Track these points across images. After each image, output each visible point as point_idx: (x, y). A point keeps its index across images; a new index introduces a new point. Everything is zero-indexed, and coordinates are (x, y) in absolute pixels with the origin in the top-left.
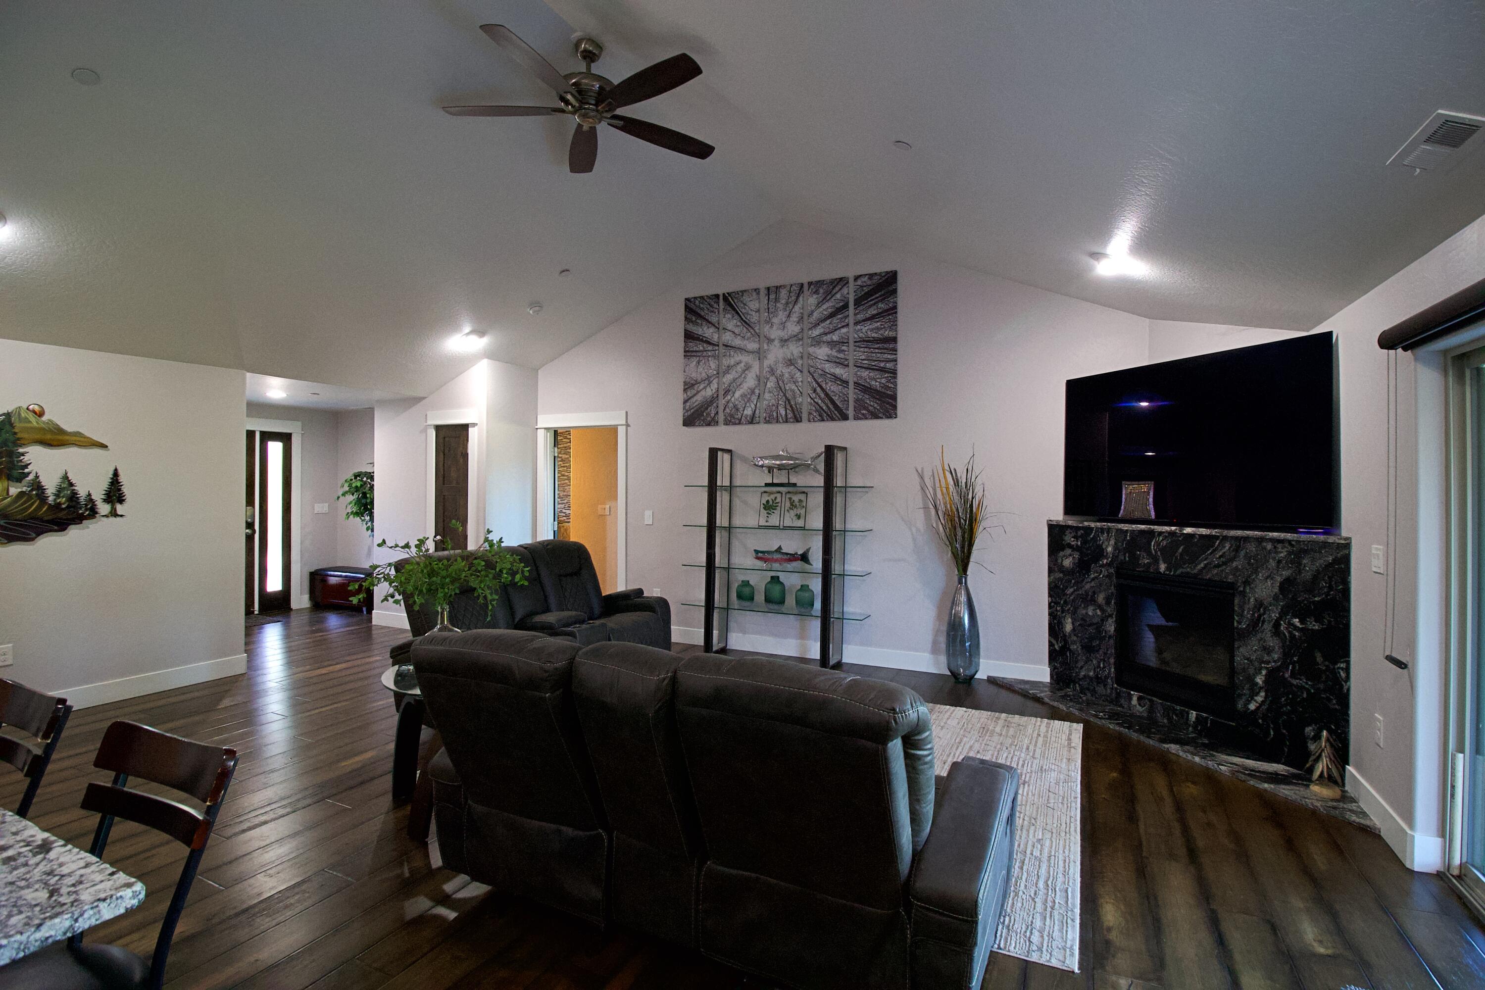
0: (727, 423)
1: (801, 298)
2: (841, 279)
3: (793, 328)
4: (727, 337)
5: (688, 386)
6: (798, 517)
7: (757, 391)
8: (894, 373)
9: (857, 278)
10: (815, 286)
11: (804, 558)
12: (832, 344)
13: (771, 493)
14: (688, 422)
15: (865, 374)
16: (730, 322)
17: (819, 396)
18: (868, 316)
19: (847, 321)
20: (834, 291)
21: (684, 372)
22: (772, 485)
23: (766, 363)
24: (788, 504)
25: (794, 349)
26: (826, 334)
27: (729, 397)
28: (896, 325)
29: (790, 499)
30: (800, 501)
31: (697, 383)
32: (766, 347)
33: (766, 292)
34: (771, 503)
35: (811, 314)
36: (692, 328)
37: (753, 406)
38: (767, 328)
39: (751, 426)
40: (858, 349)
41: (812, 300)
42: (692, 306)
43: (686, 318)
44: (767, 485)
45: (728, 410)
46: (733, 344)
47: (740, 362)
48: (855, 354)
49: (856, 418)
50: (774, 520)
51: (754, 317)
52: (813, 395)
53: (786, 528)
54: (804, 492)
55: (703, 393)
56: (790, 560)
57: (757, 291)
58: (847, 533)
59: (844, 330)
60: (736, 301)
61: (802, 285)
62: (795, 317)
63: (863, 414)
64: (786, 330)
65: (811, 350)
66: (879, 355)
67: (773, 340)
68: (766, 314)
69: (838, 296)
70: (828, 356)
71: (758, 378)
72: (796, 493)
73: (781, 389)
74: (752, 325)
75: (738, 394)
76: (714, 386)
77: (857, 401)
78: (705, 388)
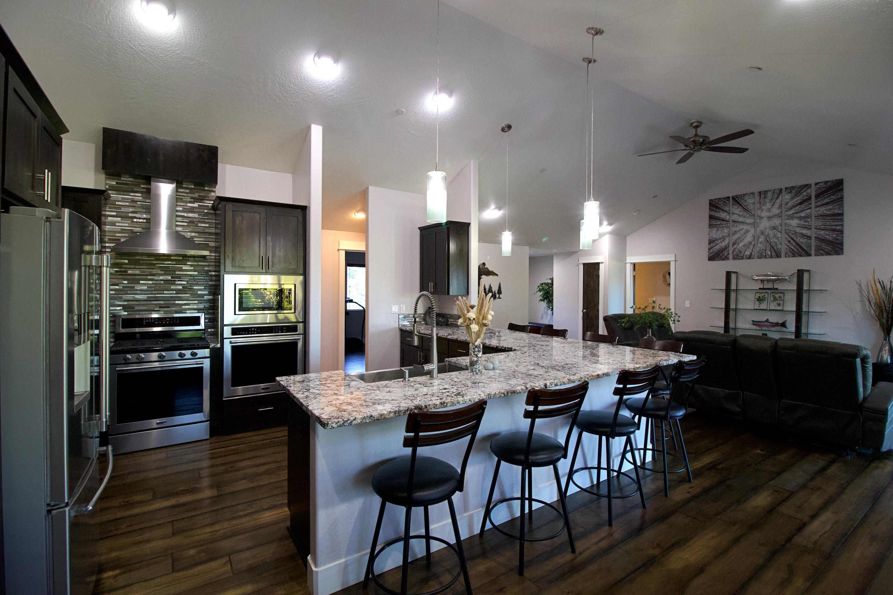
0: (734, 258)
1: (780, 196)
2: (807, 185)
3: (775, 211)
4: (735, 217)
5: (711, 242)
6: (779, 305)
7: (753, 243)
8: (841, 232)
9: (816, 184)
10: (790, 189)
11: (783, 325)
12: (800, 218)
13: (761, 293)
14: (711, 258)
15: (822, 233)
16: (737, 210)
17: (792, 245)
18: (823, 203)
19: (810, 206)
20: (802, 191)
21: (709, 235)
22: (763, 289)
23: (759, 229)
24: (772, 299)
25: (776, 222)
26: (797, 213)
27: (736, 246)
28: (843, 207)
29: (773, 296)
30: (780, 297)
31: (716, 240)
32: (758, 221)
33: (758, 194)
34: (761, 298)
35: (787, 203)
36: (713, 213)
37: (750, 250)
38: (759, 212)
39: (749, 260)
40: (817, 220)
41: (788, 197)
42: (714, 203)
43: (710, 209)
44: (760, 289)
45: (735, 253)
46: (738, 220)
47: (743, 229)
48: (814, 223)
49: (816, 255)
50: (764, 306)
51: (751, 207)
52: (789, 244)
53: (770, 310)
54: (782, 293)
55: (720, 244)
56: (774, 326)
57: (753, 194)
58: (810, 313)
59: (809, 211)
60: (740, 199)
61: (781, 189)
62: (777, 205)
63: (821, 253)
64: (771, 212)
65: (787, 222)
66: (831, 223)
67: (763, 218)
68: (759, 205)
69: (804, 194)
70: (798, 224)
71: (754, 236)
72: (777, 293)
73: (768, 241)
74: (750, 211)
75: (741, 245)
76: (727, 241)
77: (816, 246)
78: (721, 242)
